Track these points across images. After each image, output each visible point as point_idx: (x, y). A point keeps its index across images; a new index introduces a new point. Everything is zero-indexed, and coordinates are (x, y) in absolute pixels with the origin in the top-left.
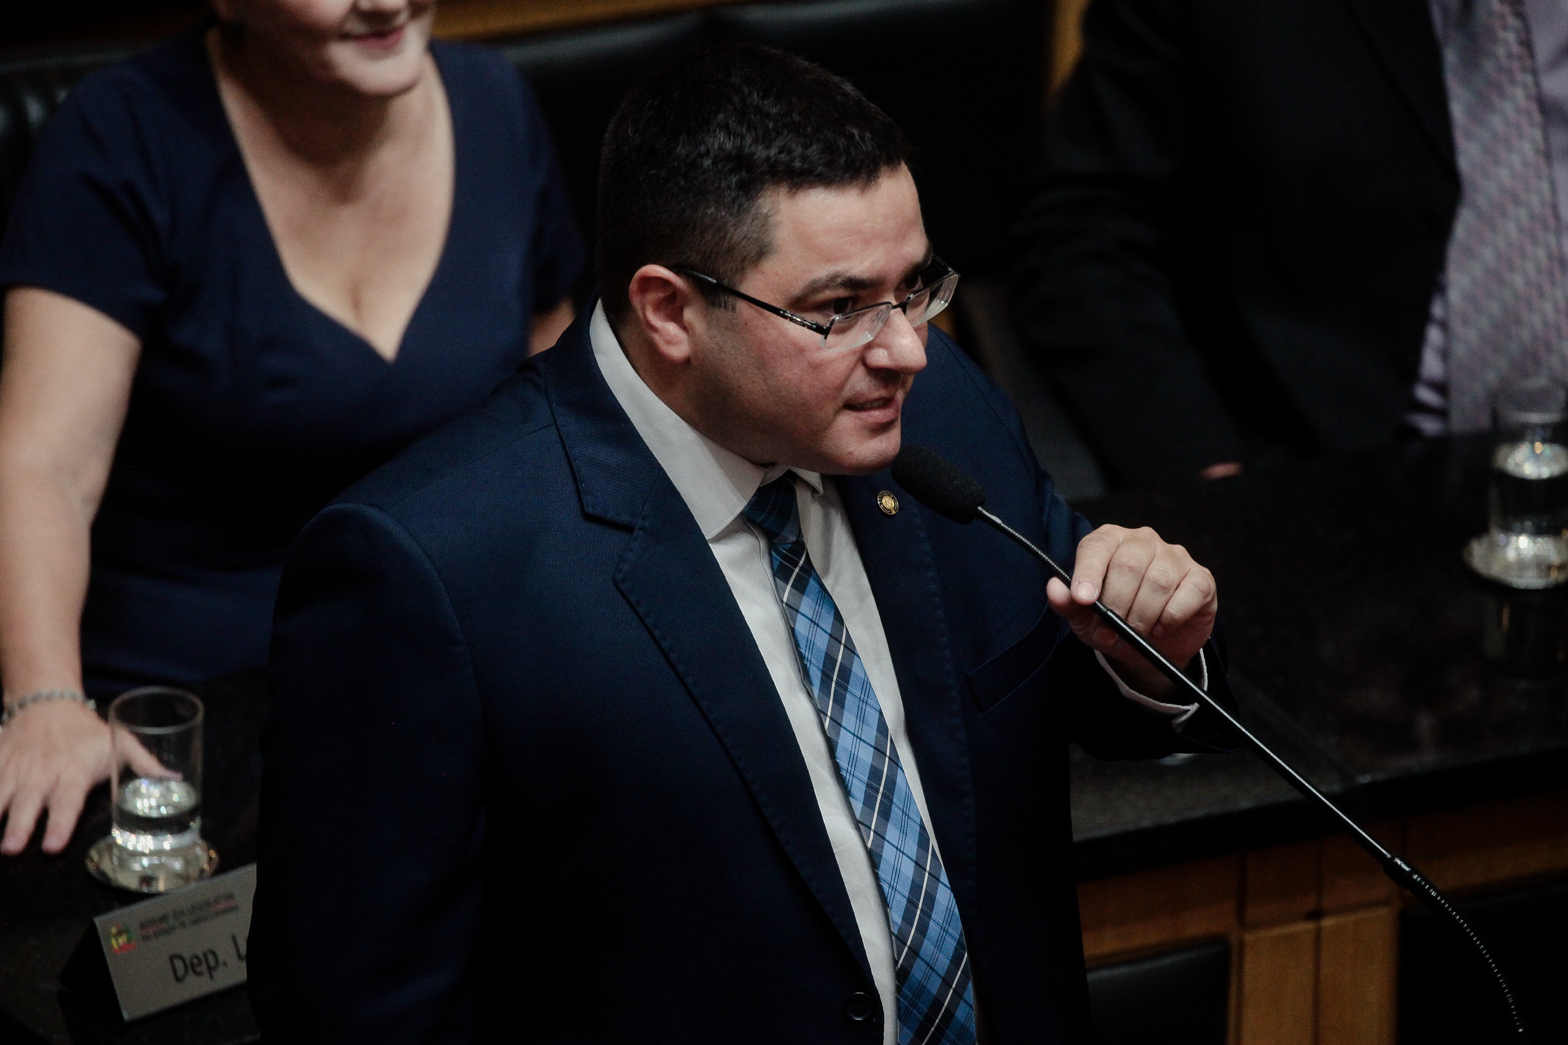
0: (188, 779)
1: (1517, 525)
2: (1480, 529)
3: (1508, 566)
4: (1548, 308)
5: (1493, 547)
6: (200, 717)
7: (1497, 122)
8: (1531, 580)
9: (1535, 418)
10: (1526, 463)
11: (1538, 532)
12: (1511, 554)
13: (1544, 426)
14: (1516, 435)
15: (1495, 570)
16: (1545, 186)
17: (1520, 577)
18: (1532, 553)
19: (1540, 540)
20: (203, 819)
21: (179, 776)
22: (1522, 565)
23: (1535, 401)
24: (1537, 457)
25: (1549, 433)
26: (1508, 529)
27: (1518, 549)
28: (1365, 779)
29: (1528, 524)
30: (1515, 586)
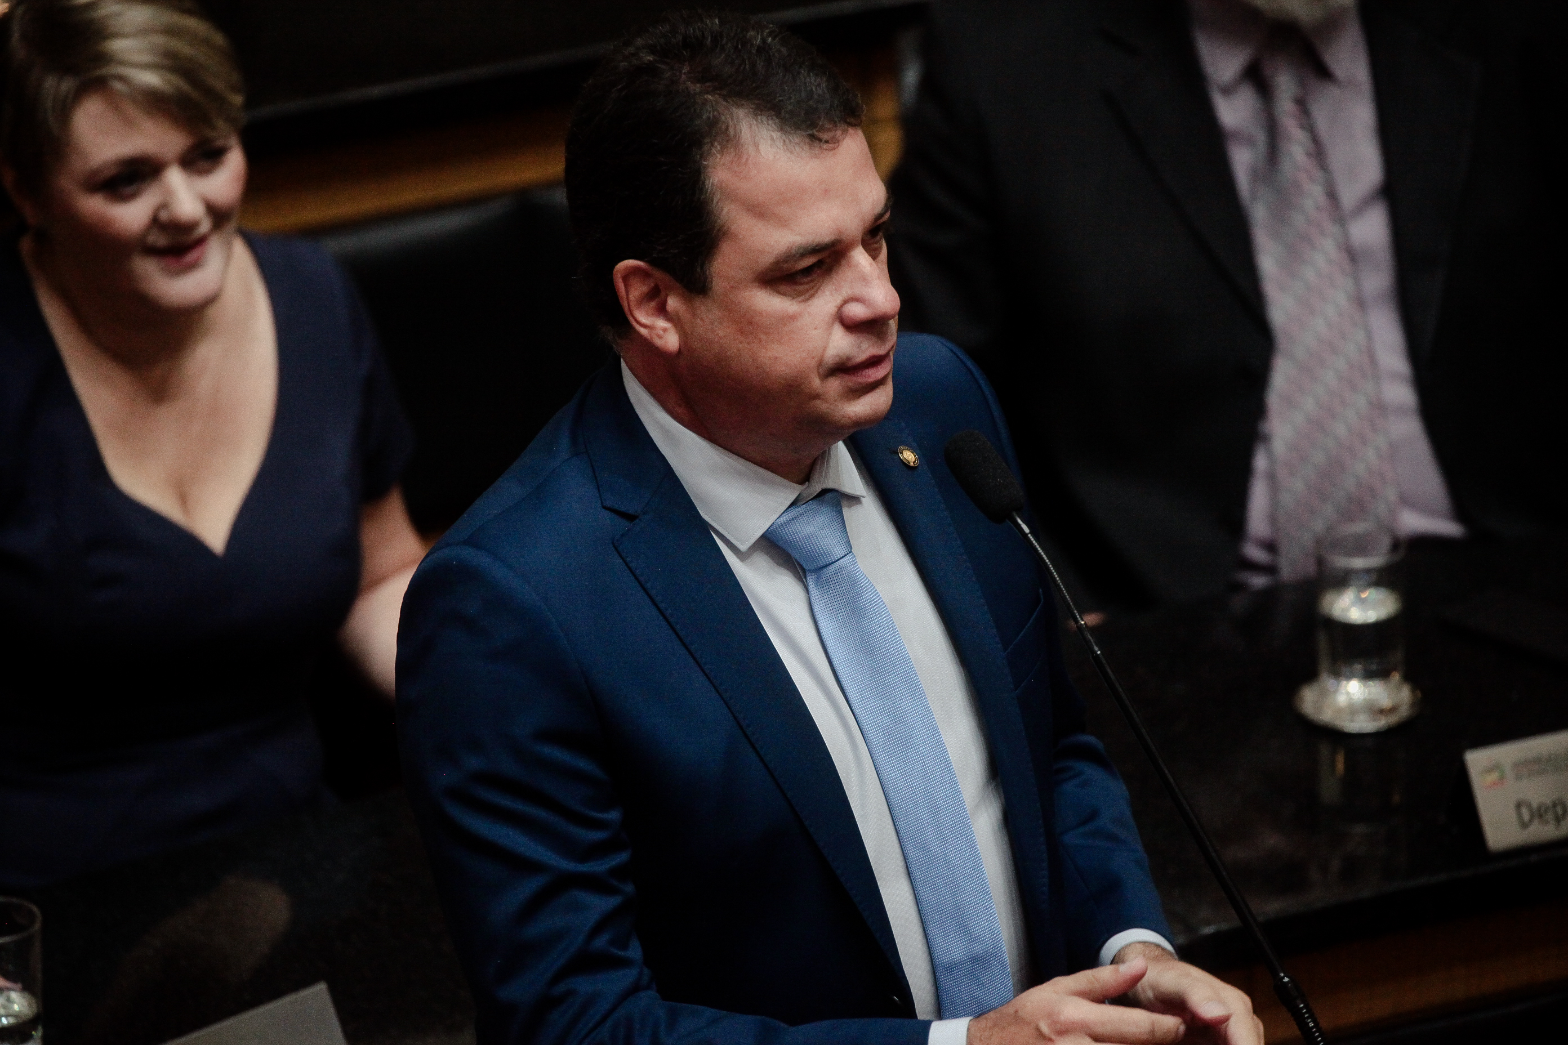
0: (27, 988)
1: (1346, 670)
2: (1310, 676)
3: (1340, 711)
4: (1371, 454)
5: (1324, 693)
6: (37, 926)
7: (1309, 274)
8: (1362, 724)
9: (1358, 563)
10: (1354, 608)
11: (1368, 675)
12: (1342, 699)
13: (1368, 571)
14: (1341, 581)
15: (1326, 716)
16: (1360, 336)
17: (1352, 721)
18: (1362, 697)
19: (1371, 683)
20: (44, 1028)
21: (19, 986)
22: (1353, 710)
23: (1360, 546)
24: (1363, 602)
25: (1374, 576)
26: (1337, 674)
27: (1348, 693)
28: (1208, 930)
29: (1358, 667)
30: (1346, 731)
